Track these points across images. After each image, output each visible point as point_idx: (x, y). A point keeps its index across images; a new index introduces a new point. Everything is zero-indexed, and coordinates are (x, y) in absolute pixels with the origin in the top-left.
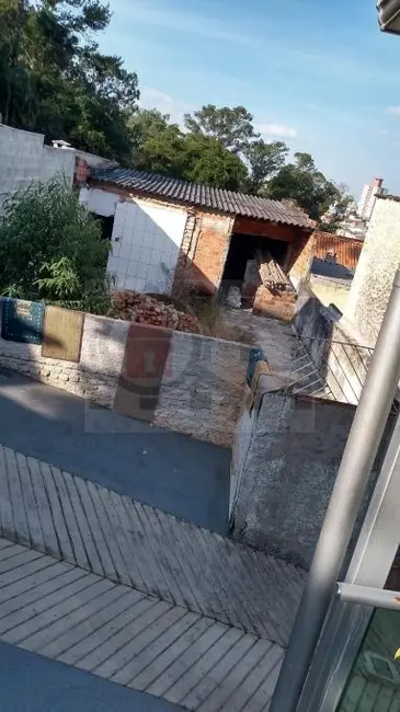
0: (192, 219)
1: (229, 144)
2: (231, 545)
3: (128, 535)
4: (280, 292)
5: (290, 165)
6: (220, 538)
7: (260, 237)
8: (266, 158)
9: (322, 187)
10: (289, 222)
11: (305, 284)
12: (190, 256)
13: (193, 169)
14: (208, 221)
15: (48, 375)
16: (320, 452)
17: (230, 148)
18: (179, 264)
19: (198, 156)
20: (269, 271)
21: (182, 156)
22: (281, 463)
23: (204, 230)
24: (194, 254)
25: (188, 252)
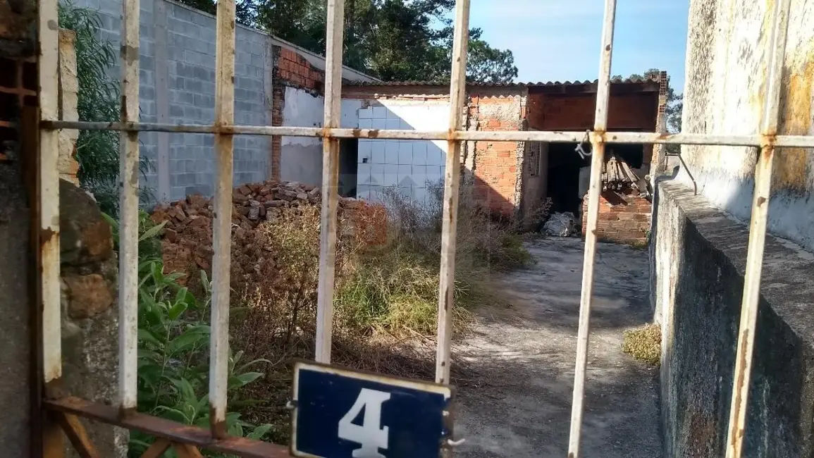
0: (464, 110)
12: (469, 164)
14: (487, 108)
23: (484, 122)
24: (474, 161)
25: (464, 161)
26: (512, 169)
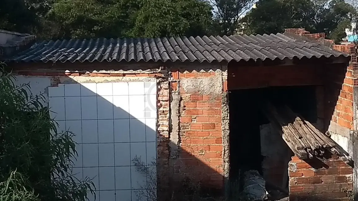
0: (165, 85)
9: (326, 7)
10: (310, 55)
12: (174, 138)
13: (132, 25)
14: (188, 82)
18: (160, 154)
20: (297, 134)
23: (186, 97)
24: (179, 135)
25: (169, 134)
26: (219, 141)
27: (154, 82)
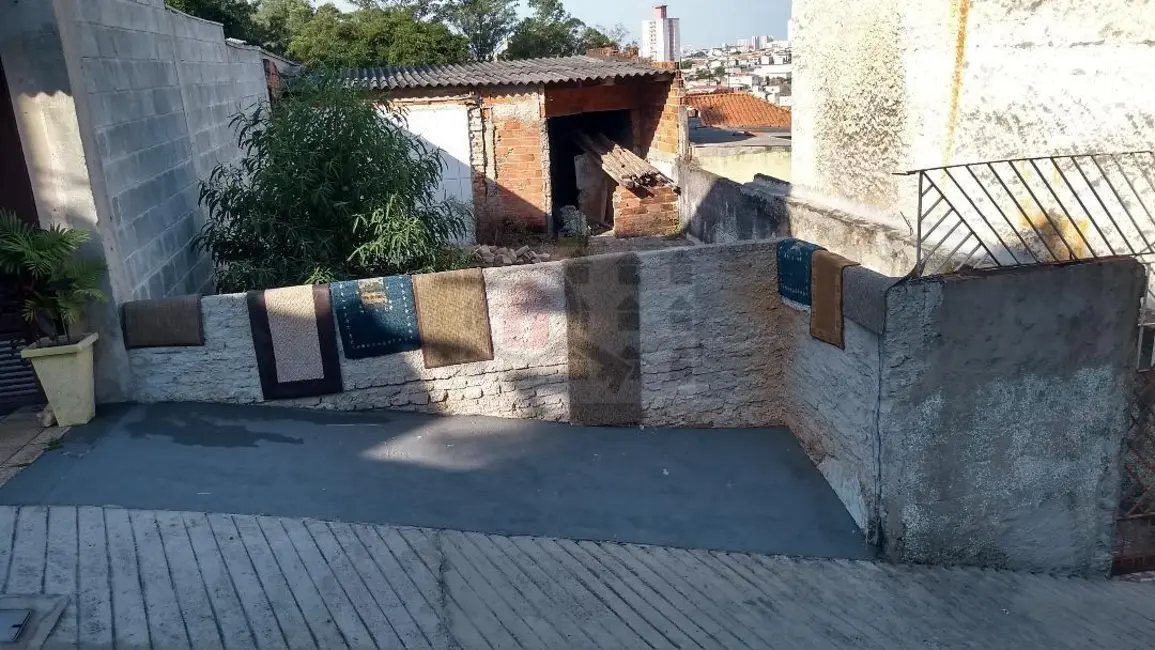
0: (476, 113)
1: (424, 13)
2: (893, 570)
3: (747, 608)
4: (650, 189)
5: (528, 20)
6: (870, 565)
7: (585, 114)
8: (487, 19)
11: (686, 163)
12: (490, 174)
14: (502, 108)
15: (446, 397)
16: (995, 361)
17: (427, 19)
18: (477, 192)
19: (386, 42)
20: (618, 163)
21: (360, 48)
22: (938, 401)
23: (500, 126)
24: (495, 169)
25: (485, 169)
26: (539, 174)
27: (464, 109)
